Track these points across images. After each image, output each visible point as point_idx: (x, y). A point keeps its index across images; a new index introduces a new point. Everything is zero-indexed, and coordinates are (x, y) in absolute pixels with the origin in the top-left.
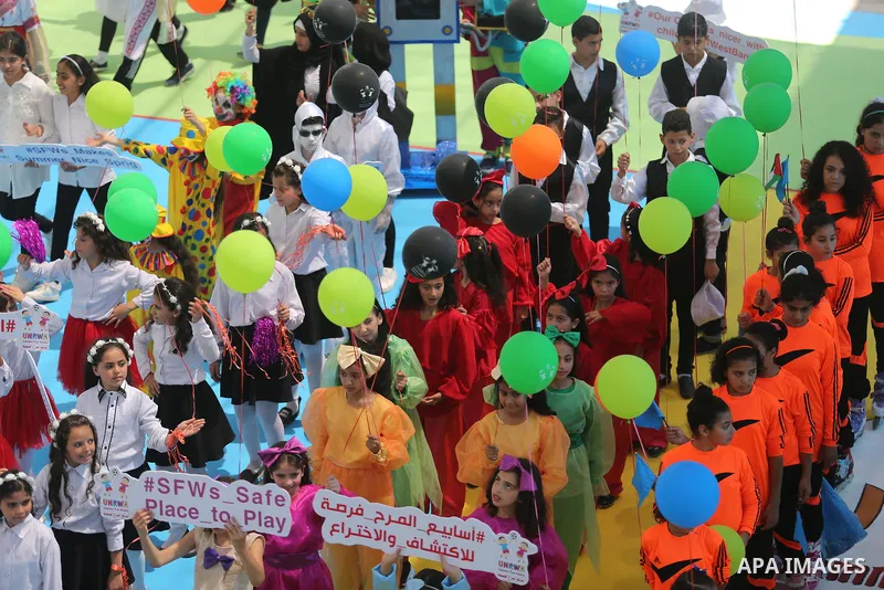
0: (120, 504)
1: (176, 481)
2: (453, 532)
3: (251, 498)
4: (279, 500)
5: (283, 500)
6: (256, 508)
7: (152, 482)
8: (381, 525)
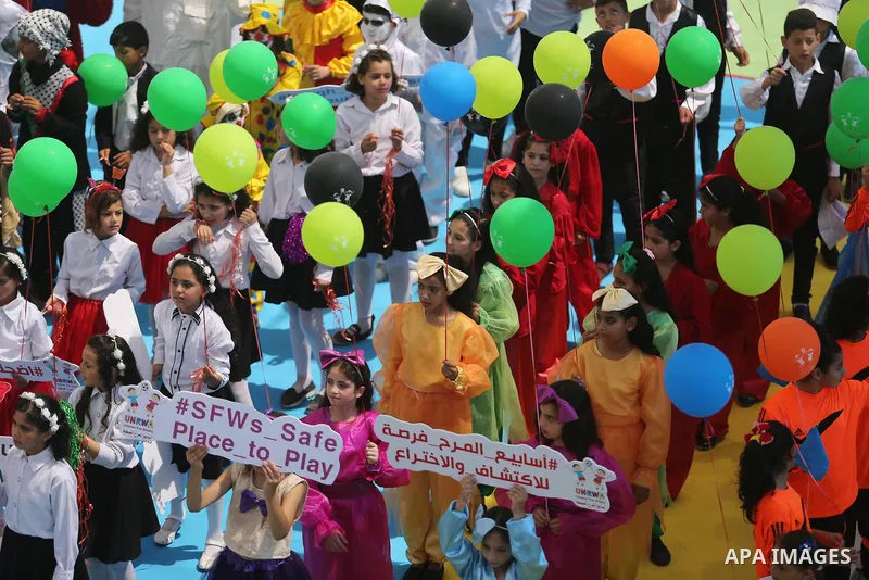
0: (145, 423)
1: (214, 407)
3: (298, 436)
4: (330, 444)
5: (335, 444)
6: (301, 449)
7: (186, 404)
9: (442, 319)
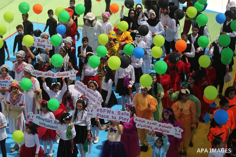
0: (91, 114)
1: (104, 110)
2: (164, 126)
3: (121, 114)
4: (127, 114)
6: (122, 116)
7: (98, 110)
8: (149, 125)
9: (146, 96)
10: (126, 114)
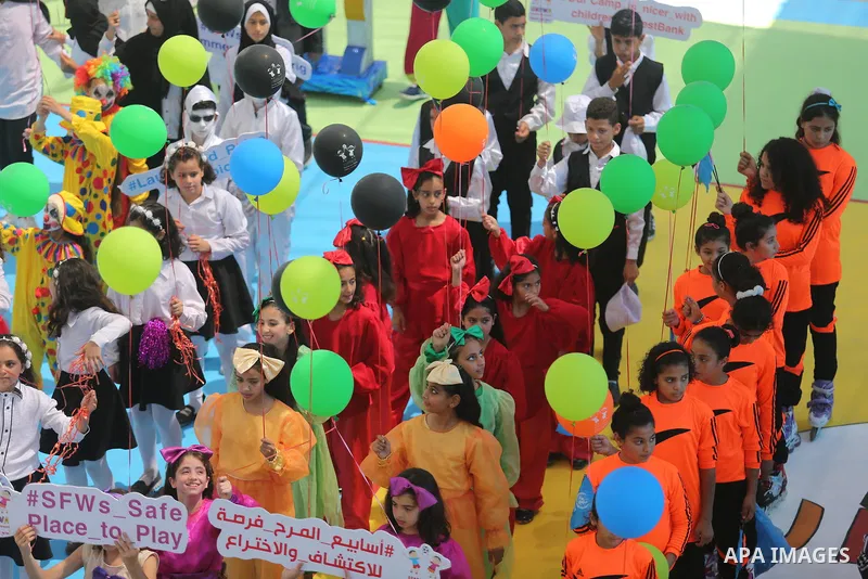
0: (0, 520)
1: (62, 495)
2: (359, 545)
3: (144, 511)
4: (175, 514)
5: (180, 513)
6: (149, 523)
7: (36, 496)
8: (281, 538)
10: (167, 513)
